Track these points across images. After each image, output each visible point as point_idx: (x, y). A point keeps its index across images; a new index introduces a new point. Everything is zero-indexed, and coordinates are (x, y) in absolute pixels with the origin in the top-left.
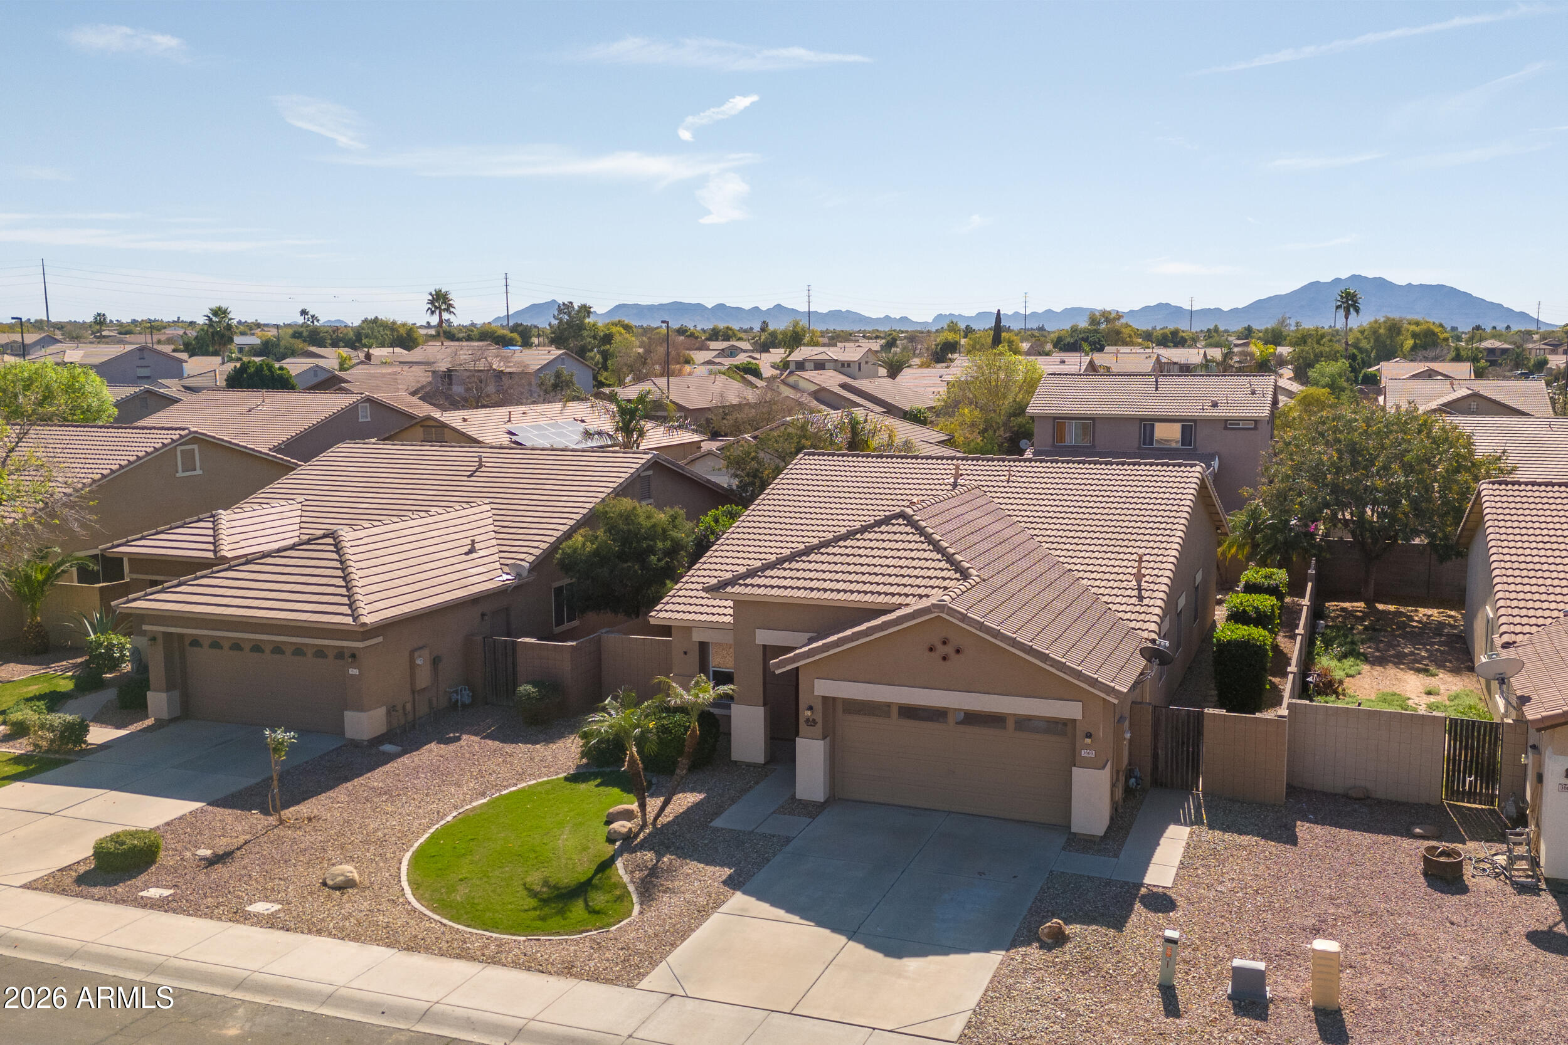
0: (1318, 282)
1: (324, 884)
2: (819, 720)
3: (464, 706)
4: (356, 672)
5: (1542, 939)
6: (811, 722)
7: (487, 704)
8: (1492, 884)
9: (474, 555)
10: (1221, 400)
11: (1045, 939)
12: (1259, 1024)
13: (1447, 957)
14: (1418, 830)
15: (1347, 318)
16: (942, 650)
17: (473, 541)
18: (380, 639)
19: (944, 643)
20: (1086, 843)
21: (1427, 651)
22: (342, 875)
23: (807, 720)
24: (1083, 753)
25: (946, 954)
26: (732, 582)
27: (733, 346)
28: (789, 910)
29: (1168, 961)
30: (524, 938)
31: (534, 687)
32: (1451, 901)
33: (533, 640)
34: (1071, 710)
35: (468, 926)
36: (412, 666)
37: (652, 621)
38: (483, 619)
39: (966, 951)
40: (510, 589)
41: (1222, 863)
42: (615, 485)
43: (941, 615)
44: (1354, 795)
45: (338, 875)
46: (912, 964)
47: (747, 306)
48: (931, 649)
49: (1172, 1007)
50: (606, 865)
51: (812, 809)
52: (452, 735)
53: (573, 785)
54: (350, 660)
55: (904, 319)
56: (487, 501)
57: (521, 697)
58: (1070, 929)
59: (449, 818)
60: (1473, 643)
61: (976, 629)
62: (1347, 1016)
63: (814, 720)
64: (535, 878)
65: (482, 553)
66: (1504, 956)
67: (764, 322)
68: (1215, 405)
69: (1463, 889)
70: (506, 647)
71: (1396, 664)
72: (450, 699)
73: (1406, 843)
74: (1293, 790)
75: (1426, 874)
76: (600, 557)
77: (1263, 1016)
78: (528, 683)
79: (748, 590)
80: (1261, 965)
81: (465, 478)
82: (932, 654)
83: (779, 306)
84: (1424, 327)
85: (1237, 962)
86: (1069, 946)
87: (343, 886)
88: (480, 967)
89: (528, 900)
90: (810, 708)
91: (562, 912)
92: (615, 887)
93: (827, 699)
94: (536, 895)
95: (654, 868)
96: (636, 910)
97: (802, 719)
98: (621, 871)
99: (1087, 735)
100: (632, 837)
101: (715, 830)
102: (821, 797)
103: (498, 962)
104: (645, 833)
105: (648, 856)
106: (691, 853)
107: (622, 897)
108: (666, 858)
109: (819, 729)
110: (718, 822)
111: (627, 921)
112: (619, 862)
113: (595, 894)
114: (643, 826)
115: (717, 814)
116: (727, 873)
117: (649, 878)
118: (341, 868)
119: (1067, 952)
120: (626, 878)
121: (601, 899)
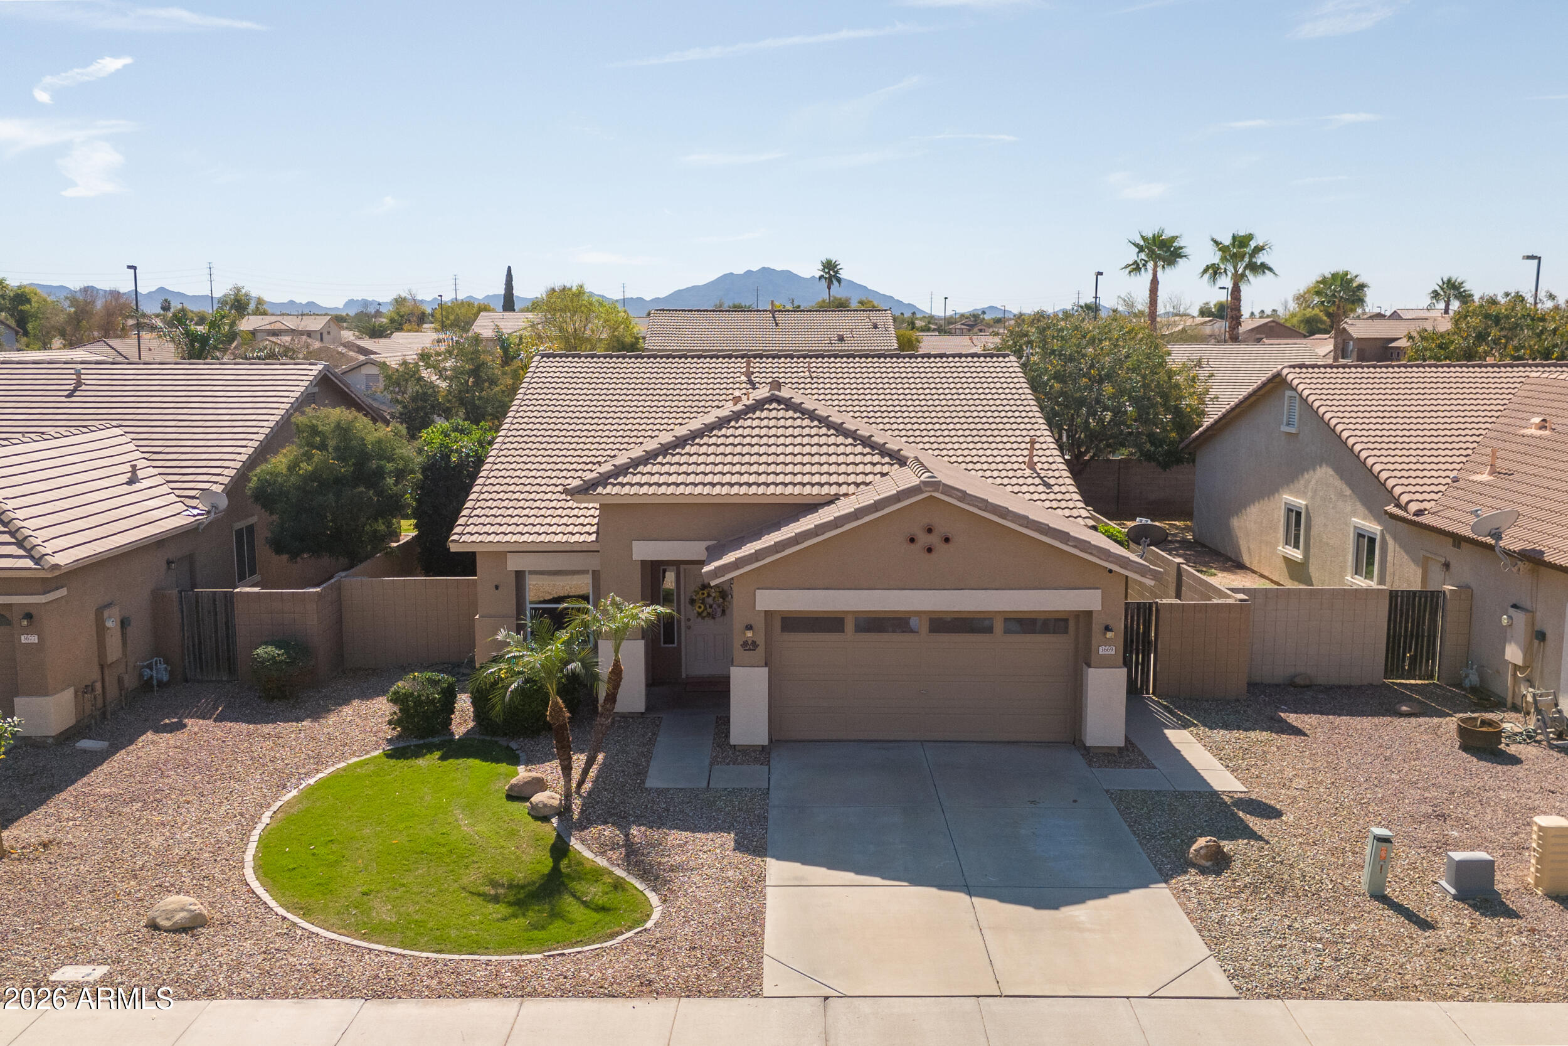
0: (732, 274)
1: (154, 926)
2: (761, 641)
3: (160, 684)
4: (34, 639)
6: (749, 646)
7: (187, 681)
8: (1532, 750)
9: (137, 486)
10: (847, 335)
11: (1204, 863)
14: (1404, 708)
15: (829, 288)
16: (924, 539)
17: (134, 467)
18: (63, 592)
19: (930, 531)
20: (1107, 757)
22: (183, 910)
23: (745, 645)
24: (1101, 651)
25: (1105, 896)
26: (604, 480)
28: (859, 871)
29: (1381, 864)
30: (539, 956)
31: (278, 647)
33: (257, 590)
34: (1088, 600)
35: (440, 952)
36: (101, 629)
37: (454, 548)
38: (169, 568)
39: (1124, 889)
40: (202, 527)
41: (1264, 759)
42: (292, 400)
43: (936, 494)
44: (1302, 683)
45: (175, 911)
46: (1081, 913)
48: (912, 540)
50: (560, 849)
51: (761, 754)
52: (167, 721)
53: (402, 763)
54: (25, 623)
56: (114, 423)
57: (263, 663)
58: (1227, 846)
59: (266, 818)
61: (980, 509)
63: (754, 643)
64: (471, 877)
65: (146, 483)
67: (166, 300)
68: (841, 339)
70: (215, 600)
72: (141, 675)
76: (320, 481)
78: (267, 643)
79: (626, 490)
81: (64, 399)
82: (912, 546)
85: (1458, 856)
86: (1237, 866)
87: (191, 926)
88: (514, 1003)
89: (491, 907)
90: (749, 627)
91: (556, 915)
92: (597, 874)
93: (768, 614)
94: (496, 899)
95: (629, 844)
96: (654, 898)
97: (737, 643)
98: (587, 854)
99: (1107, 629)
100: (564, 812)
101: (660, 792)
102: (764, 740)
103: (534, 994)
104: (577, 804)
105: (608, 831)
106: (660, 820)
107: (618, 885)
108: (634, 831)
109: (761, 650)
110: (653, 782)
111: (656, 916)
112: (575, 843)
113: (579, 887)
114: (568, 796)
115: (642, 773)
116: (729, 839)
117: (634, 857)
118: (173, 900)
119: (1241, 873)
120: (602, 862)
121: (594, 892)
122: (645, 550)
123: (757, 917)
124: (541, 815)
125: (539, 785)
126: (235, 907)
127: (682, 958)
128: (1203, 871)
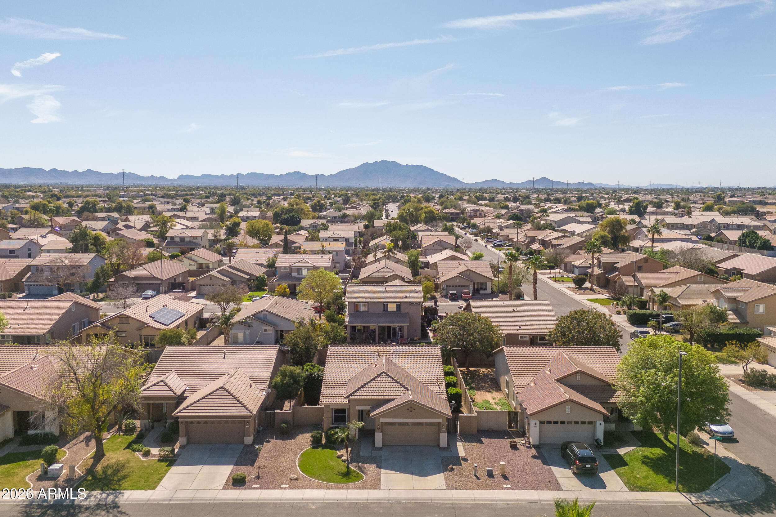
0: (367, 163)
1: (291, 479)
2: (381, 428)
4: (248, 426)
5: (534, 457)
6: (378, 429)
8: (523, 447)
9: (252, 387)
10: (408, 296)
12: (494, 479)
13: (520, 463)
14: (505, 437)
16: (410, 409)
17: (249, 383)
20: (443, 449)
21: (488, 384)
22: (295, 477)
24: (442, 429)
26: (351, 395)
27: (109, 215)
28: (395, 471)
29: (475, 470)
31: (286, 424)
32: (516, 452)
33: (279, 411)
34: (440, 420)
41: (472, 450)
42: (274, 359)
43: (411, 402)
45: (293, 477)
47: (70, 170)
49: (478, 479)
50: (348, 467)
51: (380, 449)
53: (315, 450)
54: (247, 424)
55: (162, 178)
56: (238, 367)
58: (454, 467)
59: (297, 461)
60: (500, 382)
61: (419, 404)
62: (507, 475)
64: (335, 472)
66: (529, 461)
68: (406, 297)
69: (518, 449)
71: (482, 390)
73: (504, 440)
74: (478, 431)
75: (510, 447)
77: (494, 478)
78: (283, 423)
79: (354, 397)
80: (492, 469)
81: (223, 359)
82: (408, 411)
83: (89, 170)
84: (429, 209)
85: (487, 469)
86: (455, 470)
87: (296, 479)
88: (346, 491)
89: (340, 476)
90: (378, 425)
91: (349, 478)
92: (355, 471)
93: (382, 423)
94: (340, 475)
95: (359, 466)
96: (364, 475)
97: (376, 428)
98: (352, 468)
99: (443, 426)
100: (347, 460)
101: (364, 456)
102: (381, 446)
103: (349, 489)
104: (349, 459)
105: (355, 464)
106: (364, 462)
107: (358, 473)
108: (359, 464)
109: (380, 430)
110: (361, 454)
111: (365, 478)
112: (350, 466)
113: (352, 473)
114: (347, 457)
115: (359, 453)
116: (375, 465)
117: (360, 468)
118: (293, 475)
119: (455, 472)
120: (355, 470)
121: (355, 474)
122: (359, 408)
123: (380, 478)
124: (344, 461)
125: (342, 456)
126: (301, 476)
127: (369, 484)
128: (450, 471)
